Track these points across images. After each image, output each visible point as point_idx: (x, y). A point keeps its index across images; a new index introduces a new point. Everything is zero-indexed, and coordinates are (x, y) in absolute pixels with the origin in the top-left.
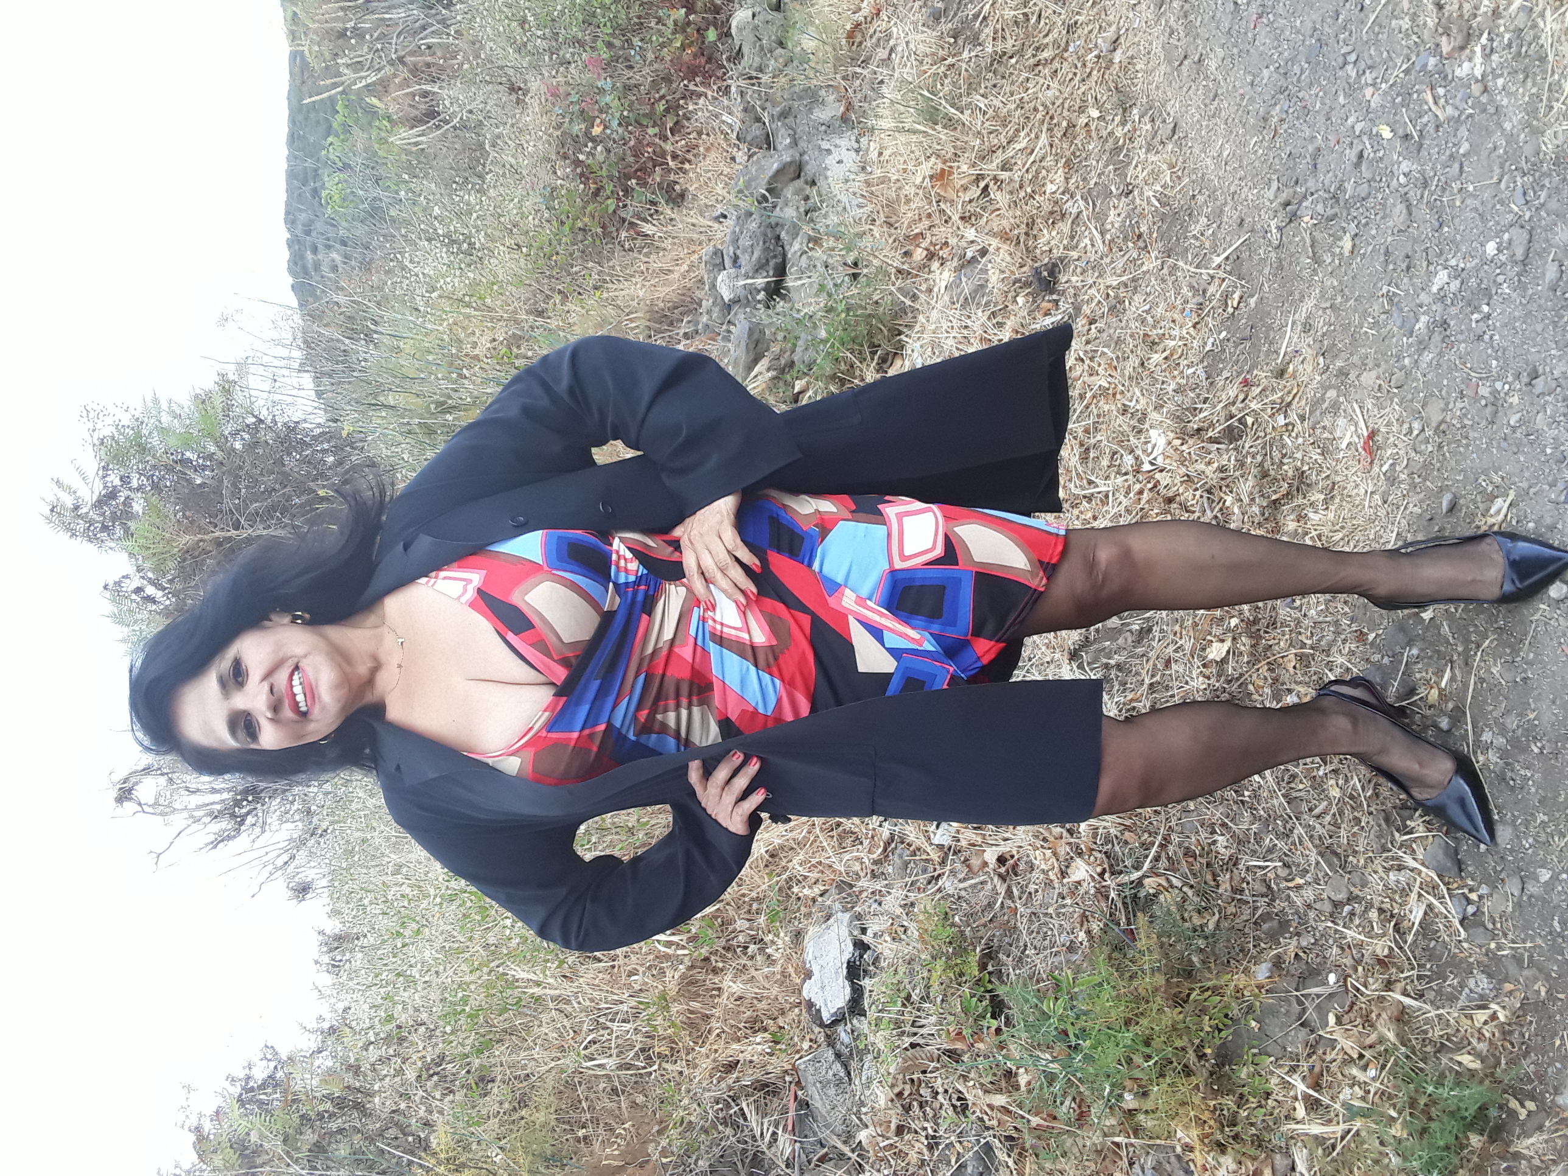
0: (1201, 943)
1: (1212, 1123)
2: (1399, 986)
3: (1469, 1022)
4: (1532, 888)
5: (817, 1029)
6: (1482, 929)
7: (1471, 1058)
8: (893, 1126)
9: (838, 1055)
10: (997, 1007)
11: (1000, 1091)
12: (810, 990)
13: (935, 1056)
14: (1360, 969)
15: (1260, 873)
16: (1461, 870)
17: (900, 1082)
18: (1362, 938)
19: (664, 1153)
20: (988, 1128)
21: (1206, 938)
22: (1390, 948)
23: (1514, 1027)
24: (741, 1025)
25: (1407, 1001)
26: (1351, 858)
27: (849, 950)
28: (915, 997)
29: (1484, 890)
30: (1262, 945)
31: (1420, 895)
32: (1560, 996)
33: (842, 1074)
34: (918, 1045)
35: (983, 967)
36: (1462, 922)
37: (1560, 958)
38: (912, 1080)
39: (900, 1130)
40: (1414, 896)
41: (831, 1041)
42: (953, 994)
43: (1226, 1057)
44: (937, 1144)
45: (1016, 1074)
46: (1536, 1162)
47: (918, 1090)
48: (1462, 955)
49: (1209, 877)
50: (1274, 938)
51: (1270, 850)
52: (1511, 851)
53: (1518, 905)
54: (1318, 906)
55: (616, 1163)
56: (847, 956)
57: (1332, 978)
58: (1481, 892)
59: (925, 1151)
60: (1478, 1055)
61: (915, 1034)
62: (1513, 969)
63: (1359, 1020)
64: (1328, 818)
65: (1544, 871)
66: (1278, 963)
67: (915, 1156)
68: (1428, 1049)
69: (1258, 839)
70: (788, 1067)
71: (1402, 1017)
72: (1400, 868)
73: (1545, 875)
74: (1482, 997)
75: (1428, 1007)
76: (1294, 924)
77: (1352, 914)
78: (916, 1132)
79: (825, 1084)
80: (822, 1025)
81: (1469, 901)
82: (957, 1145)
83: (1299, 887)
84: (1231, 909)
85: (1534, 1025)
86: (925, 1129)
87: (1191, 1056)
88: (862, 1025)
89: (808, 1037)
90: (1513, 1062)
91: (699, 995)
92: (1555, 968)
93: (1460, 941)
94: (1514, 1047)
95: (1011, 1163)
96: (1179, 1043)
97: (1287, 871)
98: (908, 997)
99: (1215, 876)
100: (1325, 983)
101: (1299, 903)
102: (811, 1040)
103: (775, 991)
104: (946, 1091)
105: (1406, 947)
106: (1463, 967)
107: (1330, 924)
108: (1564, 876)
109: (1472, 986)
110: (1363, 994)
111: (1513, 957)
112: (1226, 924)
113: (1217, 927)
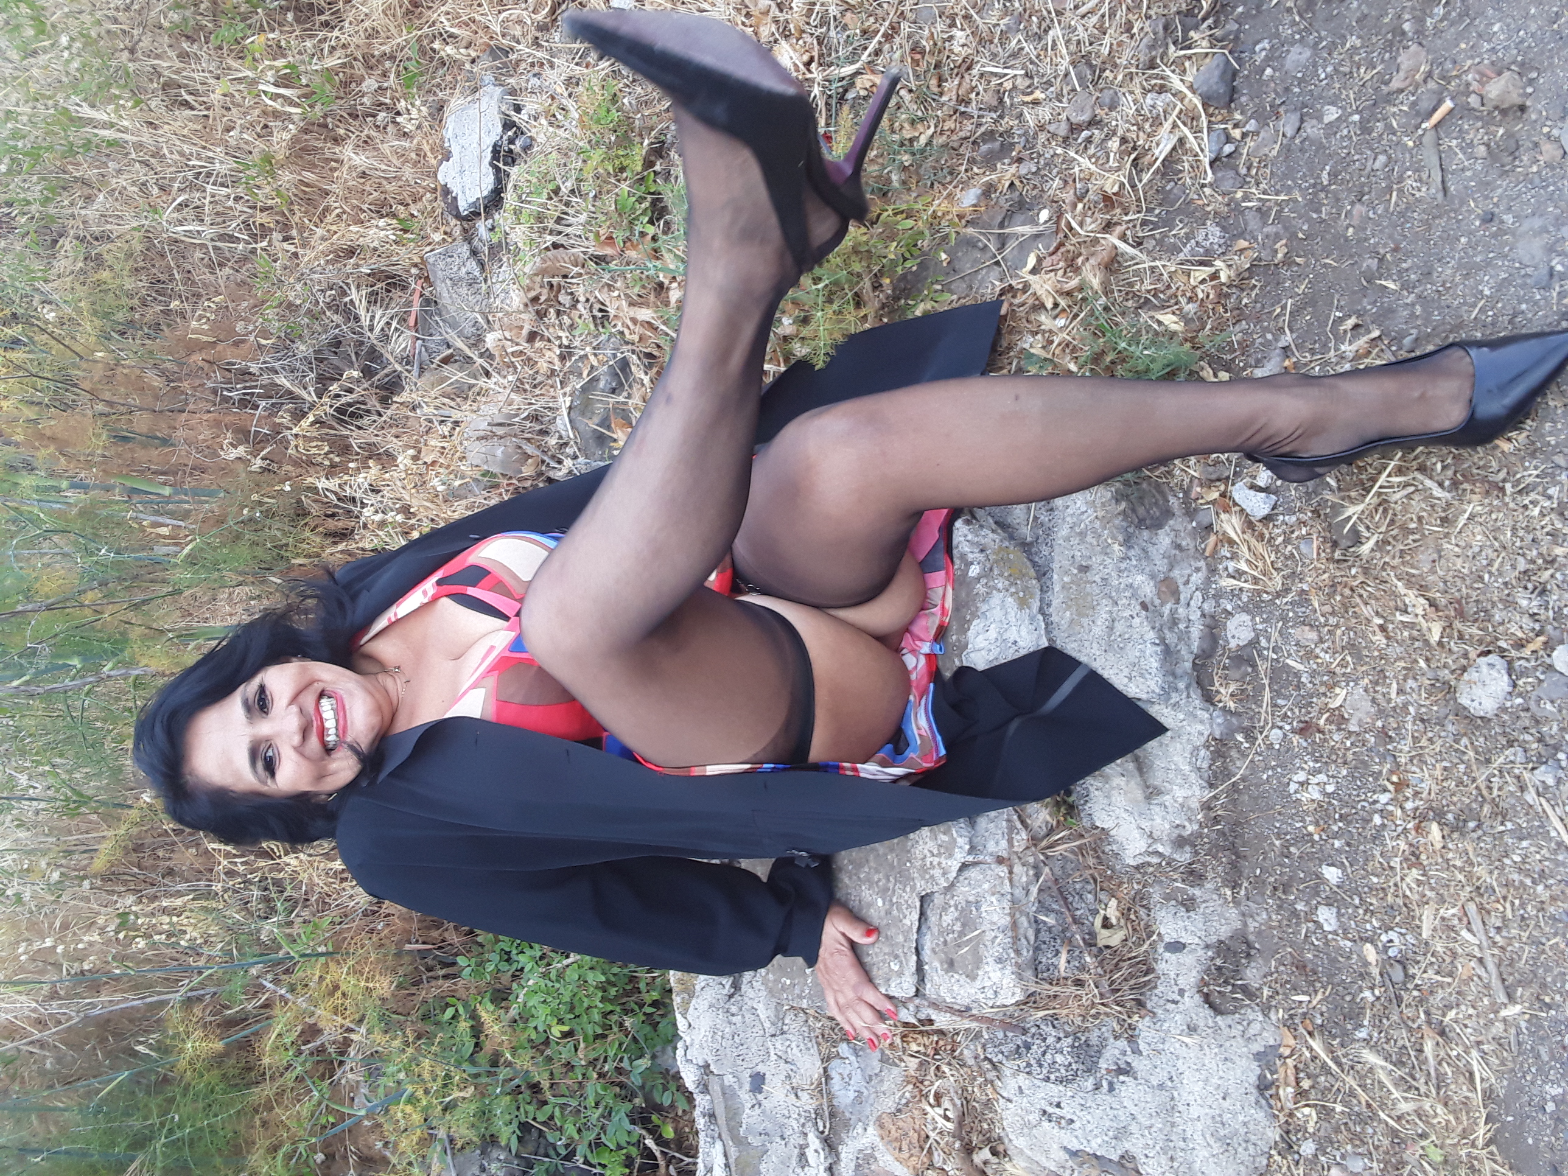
0: (906, 159)
2: (1119, 229)
3: (1184, 279)
4: (1311, 129)
5: (454, 222)
6: (1233, 174)
7: (1175, 318)
8: (525, 332)
9: (474, 253)
10: (658, 211)
11: (647, 305)
12: (447, 174)
13: (580, 260)
14: (1080, 206)
15: (995, 81)
16: (1232, 100)
17: (537, 286)
18: (1093, 168)
19: (265, 334)
20: (627, 343)
21: (914, 154)
22: (1122, 185)
23: (1234, 289)
24: (365, 207)
25: (1123, 246)
26: (1107, 73)
27: (494, 132)
28: (564, 190)
29: (1252, 126)
30: (975, 170)
31: (1175, 126)
32: (1298, 260)
33: (477, 273)
34: (562, 246)
35: (648, 164)
36: (1212, 164)
37: (1315, 216)
38: (552, 286)
39: (532, 337)
40: (1167, 125)
41: (468, 236)
42: (608, 192)
43: (905, 289)
44: (571, 354)
45: (668, 289)
47: (556, 297)
48: (1200, 202)
49: (934, 82)
50: (990, 162)
51: (1014, 55)
52: (1301, 81)
53: (1287, 148)
54: (1052, 128)
55: (205, 338)
56: (494, 138)
57: (1044, 215)
58: (1248, 128)
59: (556, 361)
60: (1183, 316)
61: (560, 233)
62: (1253, 222)
63: (1062, 264)
64: (1094, 19)
65: (1333, 109)
66: (989, 190)
67: (545, 365)
68: (1130, 303)
69: (1004, 37)
70: (417, 260)
71: (1113, 265)
72: (1162, 89)
73: (1332, 114)
74: (1207, 252)
75: (1144, 257)
76: (1018, 147)
77: (1089, 140)
78: (549, 340)
79: (455, 282)
80: (458, 216)
81: (1229, 139)
82: (592, 358)
83: (1036, 103)
84: (950, 124)
85: (1257, 291)
86: (560, 338)
87: (867, 283)
88: (503, 218)
89: (442, 229)
90: (1220, 328)
91: (315, 166)
92: (1305, 227)
93: (1203, 186)
94: (1226, 311)
95: (646, 380)
96: (857, 267)
97: (1028, 82)
98: (557, 191)
99: (941, 80)
100: (1034, 221)
101: (1031, 124)
102: (445, 233)
103: (408, 172)
104: (588, 300)
105: (1140, 186)
106: (1197, 216)
107: (1059, 151)
108: (1356, 118)
109: (1200, 238)
110: (1076, 234)
111: (1259, 210)
112: (942, 140)
113: (929, 143)
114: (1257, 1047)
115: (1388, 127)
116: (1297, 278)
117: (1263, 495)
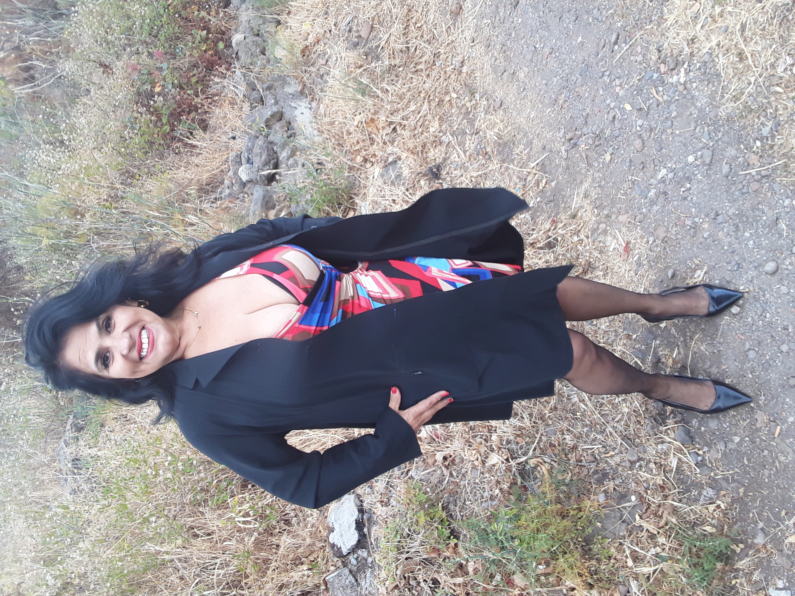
0: (564, 488)
1: (587, 574)
2: (670, 497)
3: (706, 511)
4: (730, 446)
5: (337, 559)
6: (706, 467)
7: (710, 527)
9: (351, 572)
11: (457, 576)
12: (333, 538)
13: (417, 563)
14: (649, 492)
15: (589, 452)
16: (693, 441)
21: (567, 485)
22: (663, 480)
23: (729, 511)
24: (289, 562)
25: (675, 504)
26: (637, 440)
27: (356, 514)
29: (706, 449)
31: (674, 454)
32: (750, 494)
33: (353, 581)
34: (410, 558)
36: (696, 465)
37: (749, 476)
38: (405, 577)
40: (672, 455)
41: (345, 565)
42: (429, 529)
43: (588, 541)
45: (466, 566)
46: (746, 571)
47: (408, 582)
48: (698, 480)
49: (564, 456)
50: (600, 482)
51: (594, 440)
52: (718, 430)
53: (724, 454)
54: (623, 464)
56: (355, 517)
57: (633, 498)
58: (704, 450)
60: (713, 526)
61: (408, 552)
62: (724, 484)
64: (623, 423)
65: (736, 437)
66: (605, 493)
68: (688, 526)
69: (587, 436)
72: (663, 442)
73: (737, 439)
74: (710, 499)
75: (685, 506)
76: (611, 474)
77: (640, 466)
79: (344, 588)
80: (340, 556)
81: (698, 455)
83: (612, 456)
84: (577, 470)
85: (738, 509)
88: (365, 553)
89: (331, 564)
90: (730, 527)
91: (265, 549)
92: (747, 481)
93: (696, 474)
94: (730, 520)
97: (604, 449)
99: (566, 455)
100: (630, 501)
101: (612, 464)
102: (333, 565)
104: (425, 580)
105: (671, 479)
106: (700, 486)
107: (630, 472)
108: (747, 439)
109: (705, 494)
110: (654, 503)
111: (723, 478)
112: (575, 478)
113: (571, 480)
115: (762, 440)
116: (754, 500)
117: (784, 592)
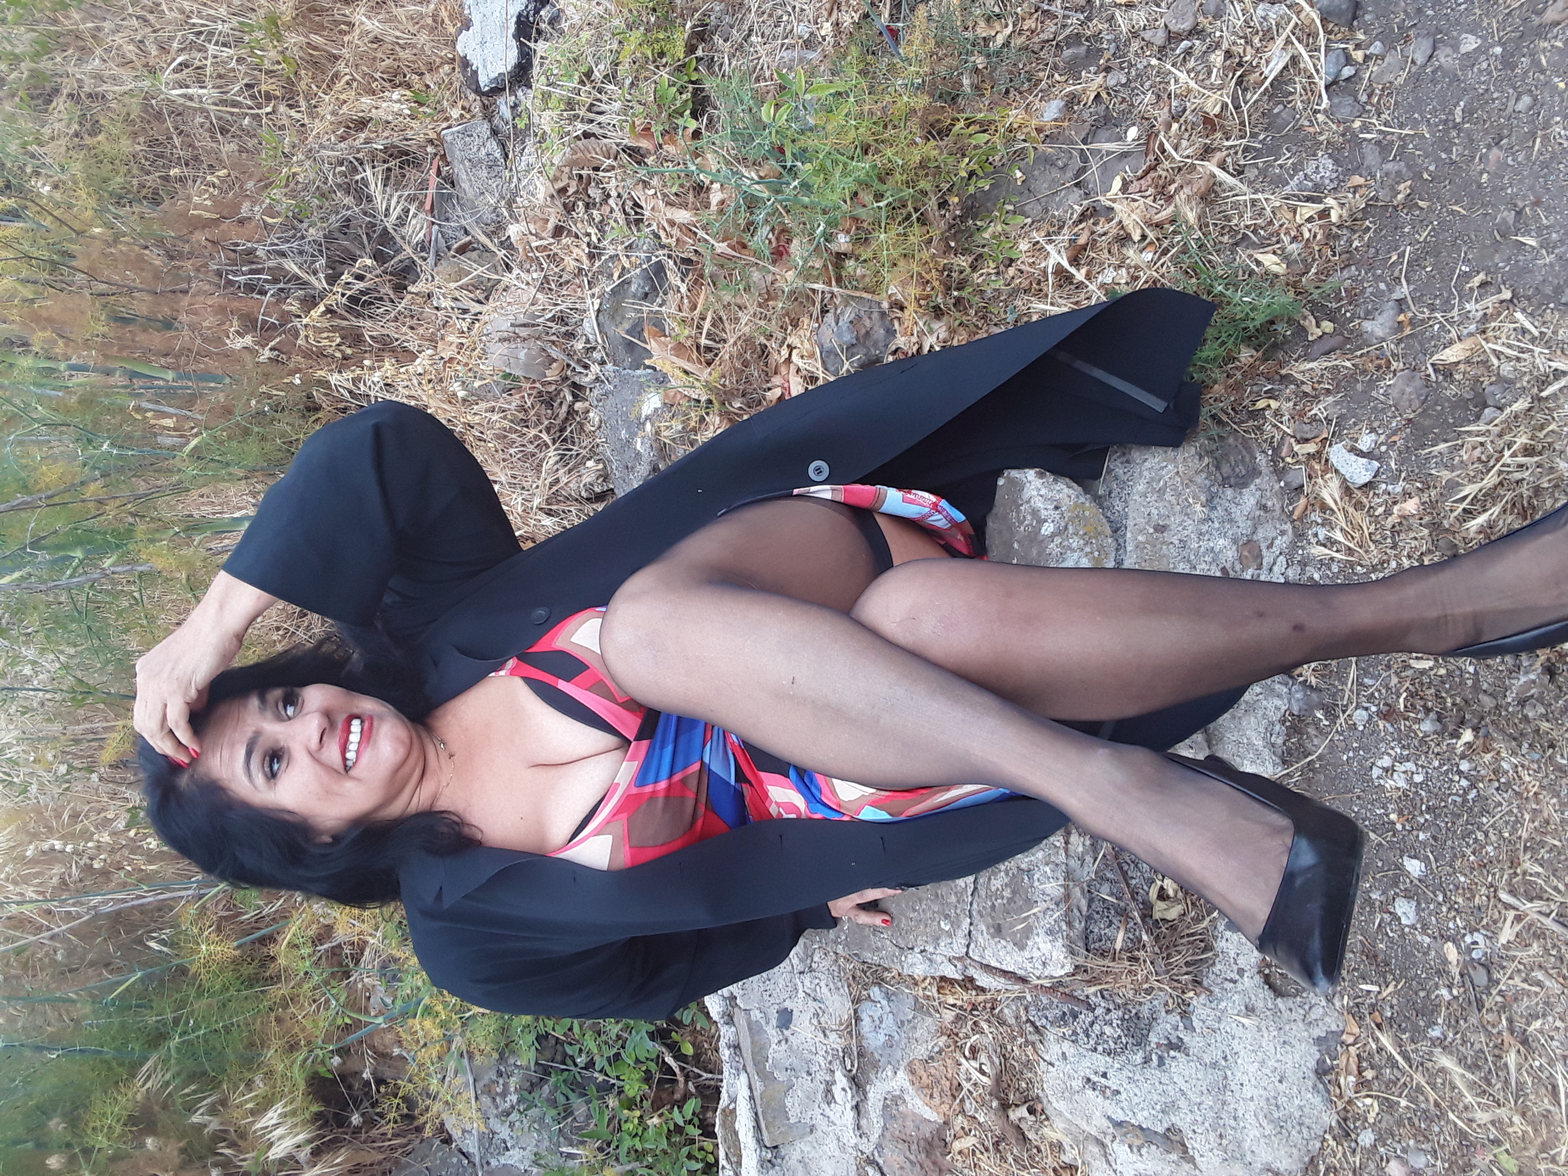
0: (980, 61)
1: (936, 284)
2: (1219, 156)
3: (1290, 216)
4: (1445, 57)
5: (472, 96)
6: (1351, 100)
7: (1275, 259)
8: (550, 226)
9: (495, 132)
10: (700, 105)
11: (684, 206)
12: (466, 45)
13: (613, 152)
14: (1175, 126)
16: (1355, 18)
17: (565, 177)
18: (1192, 84)
19: (270, 211)
20: (663, 247)
21: (988, 56)
22: (1224, 106)
23: (1345, 232)
24: (377, 75)
25: (1221, 175)
28: (597, 75)
29: (1377, 48)
30: (1056, 76)
31: (1288, 42)
32: (1421, 203)
33: (498, 154)
34: (594, 135)
35: (691, 49)
36: (1327, 87)
37: (1444, 156)
38: (581, 177)
39: (558, 232)
40: (1280, 41)
41: (488, 113)
42: (646, 79)
43: (974, 208)
44: (600, 254)
45: (708, 189)
46: (1307, 389)
47: (586, 190)
48: (1311, 130)
50: (1073, 70)
53: (1415, 79)
54: (1147, 35)
55: (208, 215)
56: (519, 7)
57: (1133, 133)
58: (1372, 50)
59: (585, 260)
60: (1286, 258)
61: (592, 121)
62: (1371, 157)
63: (1151, 191)
65: (1471, 38)
66: (1072, 100)
67: (573, 263)
68: (1225, 239)
70: (433, 135)
71: (1210, 195)
73: (1470, 43)
74: (1317, 187)
75: (1245, 188)
76: (1107, 55)
77: (1188, 52)
78: (577, 237)
79: (474, 164)
80: (478, 91)
81: (1349, 60)
82: (624, 259)
84: (1030, 23)
85: (1371, 233)
86: (589, 235)
87: (933, 202)
88: (528, 98)
89: (460, 104)
90: (1325, 272)
91: (324, 28)
92: (1432, 168)
93: (1316, 112)
94: (1334, 255)
95: (683, 289)
96: (923, 184)
98: (589, 74)
100: (1120, 138)
101: (1124, 29)
102: (463, 108)
103: (423, 38)
104: (619, 196)
105: (1245, 109)
106: (1308, 146)
107: (1154, 62)
108: (1498, 50)
109: (1309, 171)
110: (1169, 157)
111: (1378, 143)
112: (1019, 41)
113: (1007, 44)
114: (1319, 1032)
115: (1536, 63)
116: (1420, 223)
117: (1365, 460)
